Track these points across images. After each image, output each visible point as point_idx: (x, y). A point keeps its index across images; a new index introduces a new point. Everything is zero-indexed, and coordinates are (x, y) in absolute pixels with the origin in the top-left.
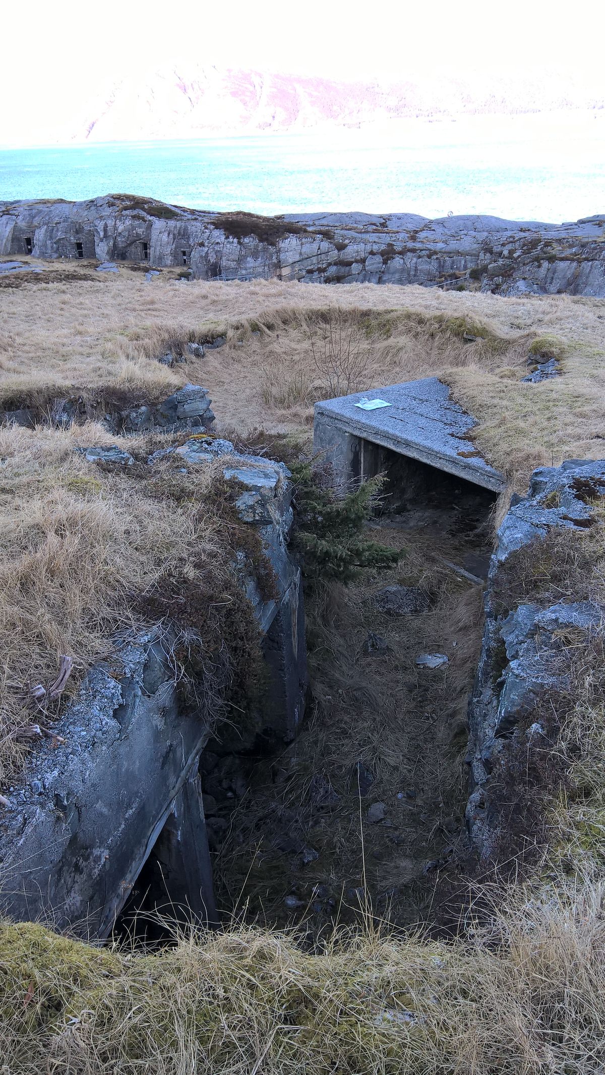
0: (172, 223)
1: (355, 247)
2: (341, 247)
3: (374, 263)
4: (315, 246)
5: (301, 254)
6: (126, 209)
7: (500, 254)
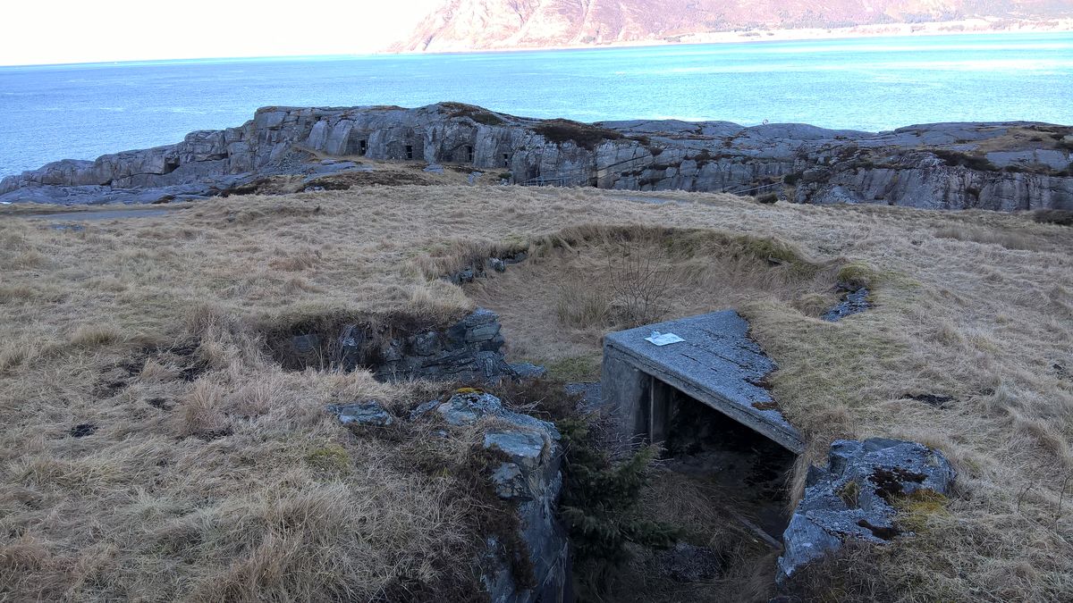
0: (496, 129)
1: (670, 152)
2: (656, 152)
3: (688, 168)
4: (631, 151)
5: (617, 158)
6: (454, 115)
7: (816, 161)
